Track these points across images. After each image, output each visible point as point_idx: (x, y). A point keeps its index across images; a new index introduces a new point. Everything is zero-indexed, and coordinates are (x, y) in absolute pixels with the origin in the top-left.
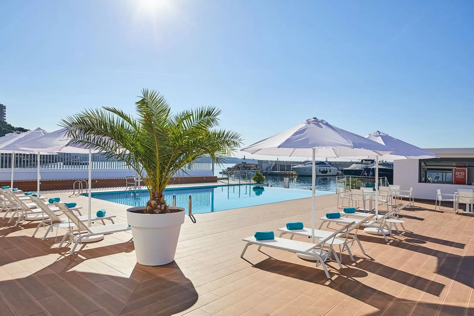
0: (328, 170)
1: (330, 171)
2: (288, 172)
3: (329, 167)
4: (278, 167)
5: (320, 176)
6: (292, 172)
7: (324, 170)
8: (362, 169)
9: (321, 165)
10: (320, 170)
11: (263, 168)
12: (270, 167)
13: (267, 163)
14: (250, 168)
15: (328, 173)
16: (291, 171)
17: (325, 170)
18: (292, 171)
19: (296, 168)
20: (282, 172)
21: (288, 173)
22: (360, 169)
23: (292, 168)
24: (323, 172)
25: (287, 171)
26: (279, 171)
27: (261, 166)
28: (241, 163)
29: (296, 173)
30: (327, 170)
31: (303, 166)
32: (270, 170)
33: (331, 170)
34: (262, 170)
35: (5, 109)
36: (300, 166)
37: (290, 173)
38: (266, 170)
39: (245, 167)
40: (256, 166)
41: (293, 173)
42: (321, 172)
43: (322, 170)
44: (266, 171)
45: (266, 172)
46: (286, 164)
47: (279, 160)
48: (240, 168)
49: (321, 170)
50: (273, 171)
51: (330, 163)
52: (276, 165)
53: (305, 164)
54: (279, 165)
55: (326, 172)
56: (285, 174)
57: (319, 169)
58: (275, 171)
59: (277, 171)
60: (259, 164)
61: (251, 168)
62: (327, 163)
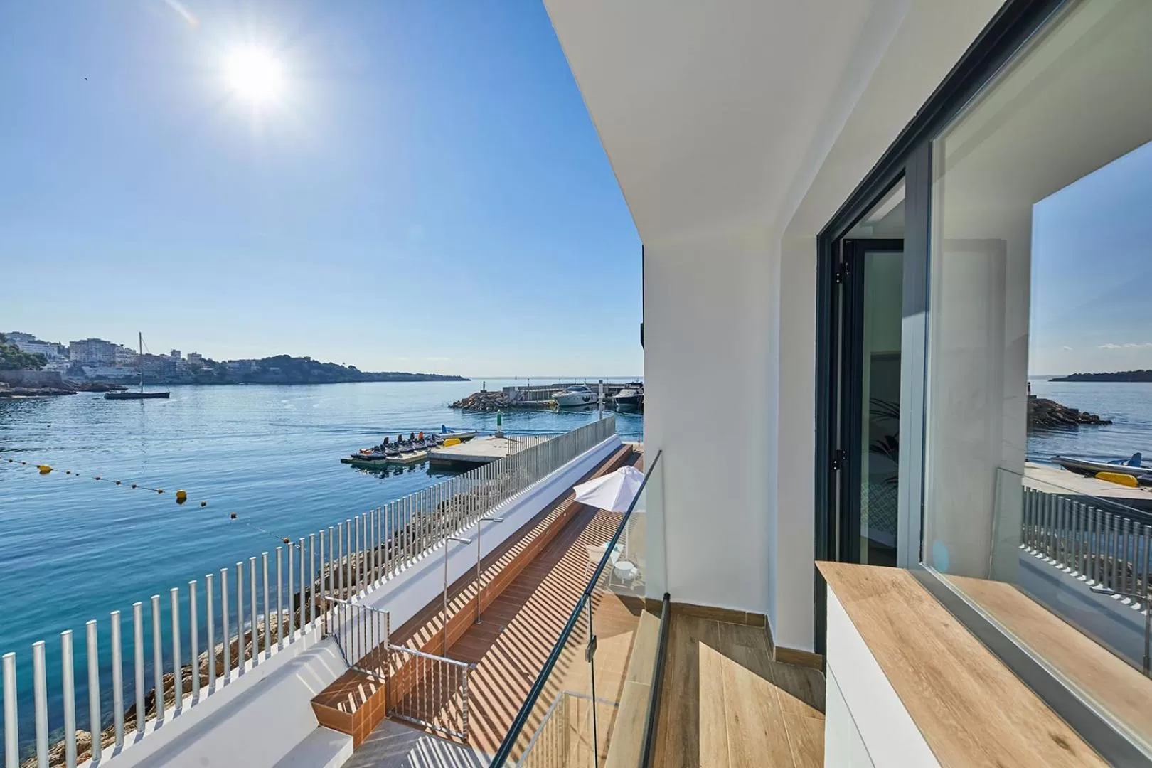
1: (592, 398)
3: (591, 392)
4: (530, 395)
5: (583, 405)
7: (587, 397)
9: (583, 392)
11: (511, 398)
12: (518, 396)
15: (590, 401)
19: (559, 397)
26: (531, 400)
27: (509, 394)
31: (566, 394)
34: (510, 401)
36: (562, 394)
38: (514, 400)
39: (488, 397)
40: (503, 396)
42: (584, 399)
45: (516, 403)
48: (481, 399)
54: (529, 392)
57: (582, 396)
58: (527, 400)
61: (496, 399)
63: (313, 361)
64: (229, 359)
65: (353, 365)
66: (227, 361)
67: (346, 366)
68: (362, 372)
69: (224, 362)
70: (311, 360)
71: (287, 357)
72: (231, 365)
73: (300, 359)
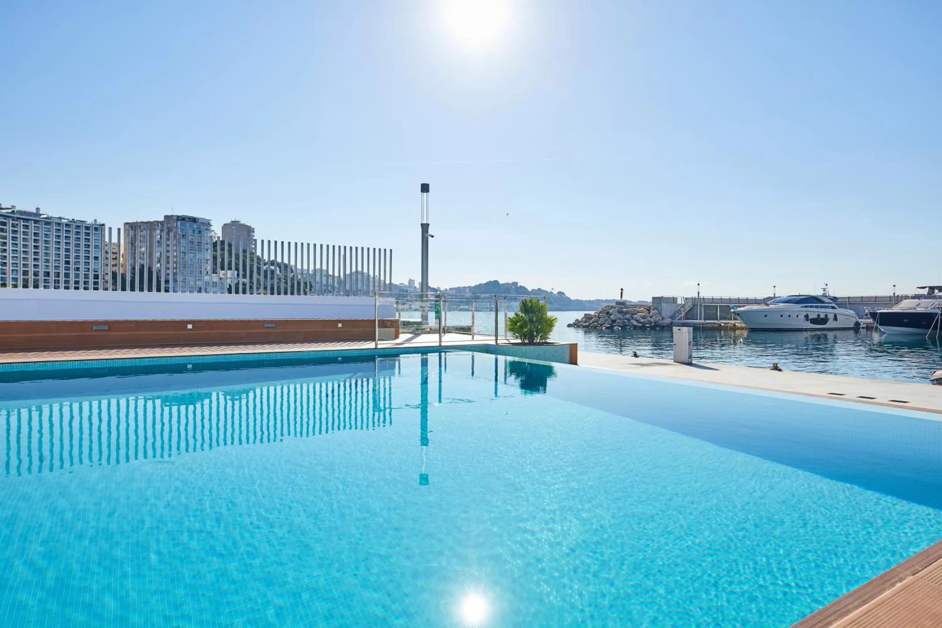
0: (831, 317)
1: (835, 318)
2: (722, 322)
3: (833, 308)
4: (701, 311)
5: (806, 330)
6: (733, 322)
7: (819, 315)
8: (933, 311)
9: (809, 305)
10: (807, 316)
11: (663, 314)
12: (679, 312)
13: (674, 303)
14: (633, 314)
15: (831, 324)
16: (731, 319)
17: (822, 316)
18: (735, 319)
19: (744, 312)
20: (707, 321)
21: (722, 324)
22: (929, 310)
23: (734, 312)
24: (814, 321)
25: (721, 319)
26: (700, 319)
27: (659, 308)
28: (614, 304)
29: (743, 325)
30: (826, 316)
31: (763, 307)
32: (680, 319)
33: (838, 317)
34: (661, 319)
35: (254, 232)
36: (755, 307)
37: (728, 323)
38: (670, 318)
39: (623, 312)
40: (649, 311)
41: (736, 324)
42: (811, 319)
43: (813, 316)
44: (670, 320)
45: (669, 323)
46: (718, 305)
47: (701, 296)
48: (611, 315)
49: (810, 317)
50: (686, 319)
51: (834, 299)
52: (694, 306)
53: (768, 303)
54: (701, 305)
55: (825, 321)
56: (715, 325)
57: (805, 313)
58: (693, 319)
59: (697, 319)
60: (655, 306)
61: (636, 314)
62: (827, 300)
63: (520, 286)
64: (451, 287)
65: (563, 291)
66: (448, 289)
67: (555, 292)
68: (572, 298)
69: (446, 289)
70: (519, 285)
71: (496, 282)
72: (451, 292)
73: (508, 284)
